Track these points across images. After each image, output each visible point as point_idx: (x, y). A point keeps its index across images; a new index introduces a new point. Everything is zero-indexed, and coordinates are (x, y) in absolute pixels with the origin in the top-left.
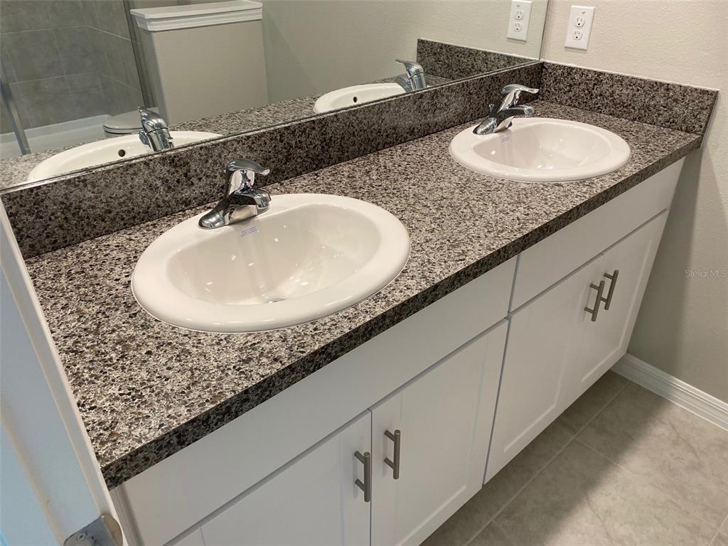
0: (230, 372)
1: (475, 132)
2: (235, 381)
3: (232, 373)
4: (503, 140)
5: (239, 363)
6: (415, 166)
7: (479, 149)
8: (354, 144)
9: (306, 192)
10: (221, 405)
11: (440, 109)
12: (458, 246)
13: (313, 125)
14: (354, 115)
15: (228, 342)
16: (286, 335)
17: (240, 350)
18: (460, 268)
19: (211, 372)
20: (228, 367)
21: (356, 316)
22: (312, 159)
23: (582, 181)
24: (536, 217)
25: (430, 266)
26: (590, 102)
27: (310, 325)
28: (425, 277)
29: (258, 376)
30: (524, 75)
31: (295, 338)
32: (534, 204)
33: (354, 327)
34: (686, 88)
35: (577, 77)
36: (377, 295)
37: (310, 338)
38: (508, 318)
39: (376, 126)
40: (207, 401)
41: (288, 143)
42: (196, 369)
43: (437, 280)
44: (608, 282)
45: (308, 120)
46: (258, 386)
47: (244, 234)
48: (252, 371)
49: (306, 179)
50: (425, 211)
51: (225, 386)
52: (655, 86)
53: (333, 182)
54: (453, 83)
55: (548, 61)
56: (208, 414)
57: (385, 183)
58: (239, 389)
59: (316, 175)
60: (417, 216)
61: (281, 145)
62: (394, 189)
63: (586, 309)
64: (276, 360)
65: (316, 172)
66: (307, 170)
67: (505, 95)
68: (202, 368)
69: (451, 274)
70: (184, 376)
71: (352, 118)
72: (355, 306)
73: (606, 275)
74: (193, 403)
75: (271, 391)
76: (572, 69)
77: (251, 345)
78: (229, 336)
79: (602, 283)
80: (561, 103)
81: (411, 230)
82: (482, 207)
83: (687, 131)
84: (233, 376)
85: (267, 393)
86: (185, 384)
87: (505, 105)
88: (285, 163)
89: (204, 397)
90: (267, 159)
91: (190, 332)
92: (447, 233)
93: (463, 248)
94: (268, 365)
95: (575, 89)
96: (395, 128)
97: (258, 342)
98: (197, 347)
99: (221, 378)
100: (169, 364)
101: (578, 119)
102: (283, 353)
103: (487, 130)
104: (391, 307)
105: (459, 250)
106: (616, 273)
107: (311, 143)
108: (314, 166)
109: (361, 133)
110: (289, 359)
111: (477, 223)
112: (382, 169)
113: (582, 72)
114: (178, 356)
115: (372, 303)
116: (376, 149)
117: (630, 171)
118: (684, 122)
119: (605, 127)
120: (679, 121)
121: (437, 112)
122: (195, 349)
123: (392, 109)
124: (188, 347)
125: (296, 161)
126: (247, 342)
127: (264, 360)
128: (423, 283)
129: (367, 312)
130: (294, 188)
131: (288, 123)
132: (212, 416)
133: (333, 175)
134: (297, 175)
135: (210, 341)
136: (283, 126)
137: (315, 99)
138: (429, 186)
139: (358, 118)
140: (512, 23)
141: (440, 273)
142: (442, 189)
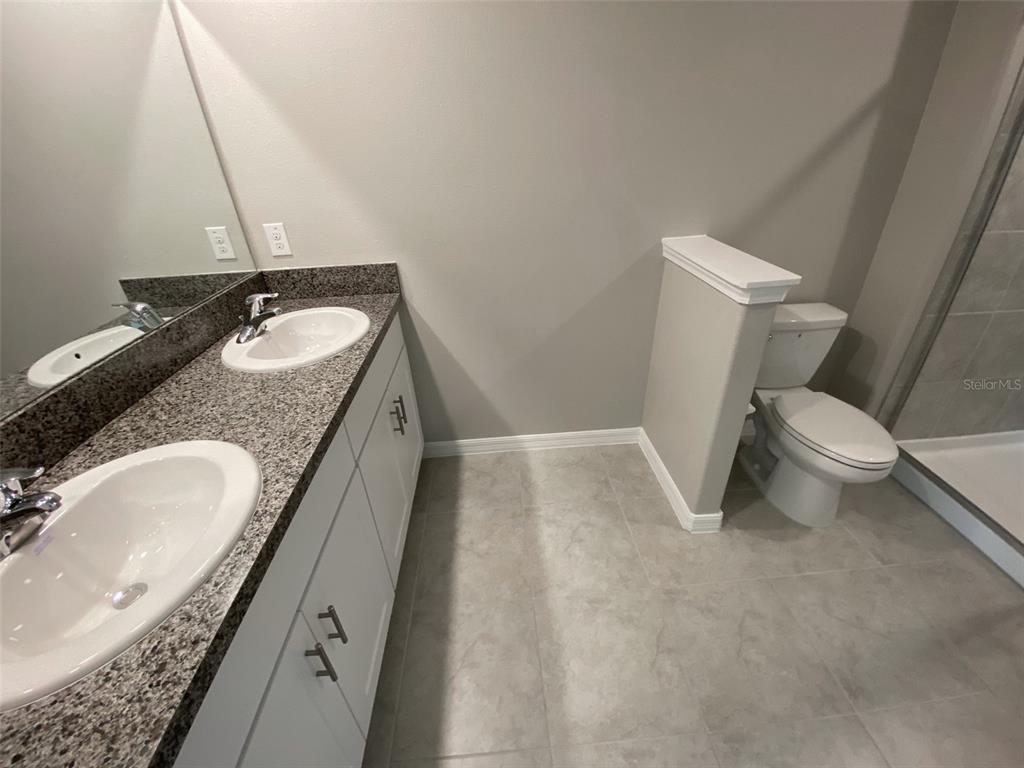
0: (149, 695)
1: (238, 341)
2: (164, 697)
3: (154, 693)
4: (267, 340)
5: (152, 678)
6: (201, 390)
7: (252, 354)
8: (117, 398)
9: (89, 467)
10: (167, 732)
11: (192, 334)
12: (296, 436)
13: (56, 399)
14: (102, 371)
15: (119, 669)
16: (186, 613)
17: (143, 664)
18: (312, 452)
19: (124, 712)
20: (142, 692)
21: (250, 546)
22: (73, 433)
23: (351, 348)
24: (339, 386)
25: (285, 464)
26: (315, 292)
27: (207, 586)
28: (288, 475)
29: (188, 672)
30: (251, 286)
31: (199, 608)
32: (331, 377)
33: (256, 556)
34: (376, 265)
35: (295, 276)
36: (256, 516)
37: (217, 596)
38: (357, 466)
39: (134, 372)
40: (147, 742)
41: (32, 430)
42: (102, 724)
43: (301, 471)
44: (399, 405)
45: (46, 396)
46: (195, 680)
47: (38, 551)
48: (176, 673)
49: (78, 456)
50: (244, 422)
51: (155, 712)
52: (356, 269)
53: (117, 444)
54: (191, 309)
55: (264, 270)
56: (159, 754)
57: (181, 418)
58: (177, 700)
59: (88, 445)
60: (239, 430)
61: (23, 437)
62: (195, 418)
63: (395, 430)
64: (195, 643)
65: (87, 443)
66: (73, 446)
67: (251, 305)
68: (108, 718)
69: (308, 460)
70: (92, 744)
71: (100, 374)
72: (242, 538)
73: (395, 402)
74: (131, 759)
75: (211, 674)
76: (288, 271)
77: (152, 651)
78: (115, 663)
79: (397, 408)
80: (292, 298)
81: (244, 445)
82: (292, 397)
83: (391, 292)
84: (158, 694)
85: (208, 678)
86: (102, 749)
87: (255, 312)
88: (41, 452)
89: (139, 741)
90: (13, 459)
91: (55, 695)
92: (278, 430)
93: (302, 434)
94: (190, 654)
95: (299, 285)
96: (155, 366)
97: (159, 643)
98: (81, 703)
99: (143, 709)
100: (59, 748)
101: (314, 306)
102: (197, 630)
103: (249, 337)
104: (277, 517)
105: (300, 438)
106: (400, 397)
107: (63, 418)
108: (80, 438)
109: (120, 384)
110: (210, 631)
111: (298, 410)
112: (167, 407)
113: (298, 272)
114: (64, 730)
115: (257, 525)
116: (146, 392)
117: (377, 329)
118: (386, 287)
119: (337, 305)
120: (382, 287)
121: (191, 337)
122: (81, 707)
123: (143, 350)
124: (69, 712)
125: (54, 443)
126: (144, 652)
127: (181, 653)
128: (291, 480)
129: (258, 535)
130: (69, 471)
131: (20, 410)
132: (165, 751)
133: (111, 436)
134: (63, 456)
135: (94, 686)
136: (15, 415)
137: (25, 372)
138: (230, 400)
139: (108, 372)
140: (216, 248)
141: (299, 464)
142: (244, 398)
